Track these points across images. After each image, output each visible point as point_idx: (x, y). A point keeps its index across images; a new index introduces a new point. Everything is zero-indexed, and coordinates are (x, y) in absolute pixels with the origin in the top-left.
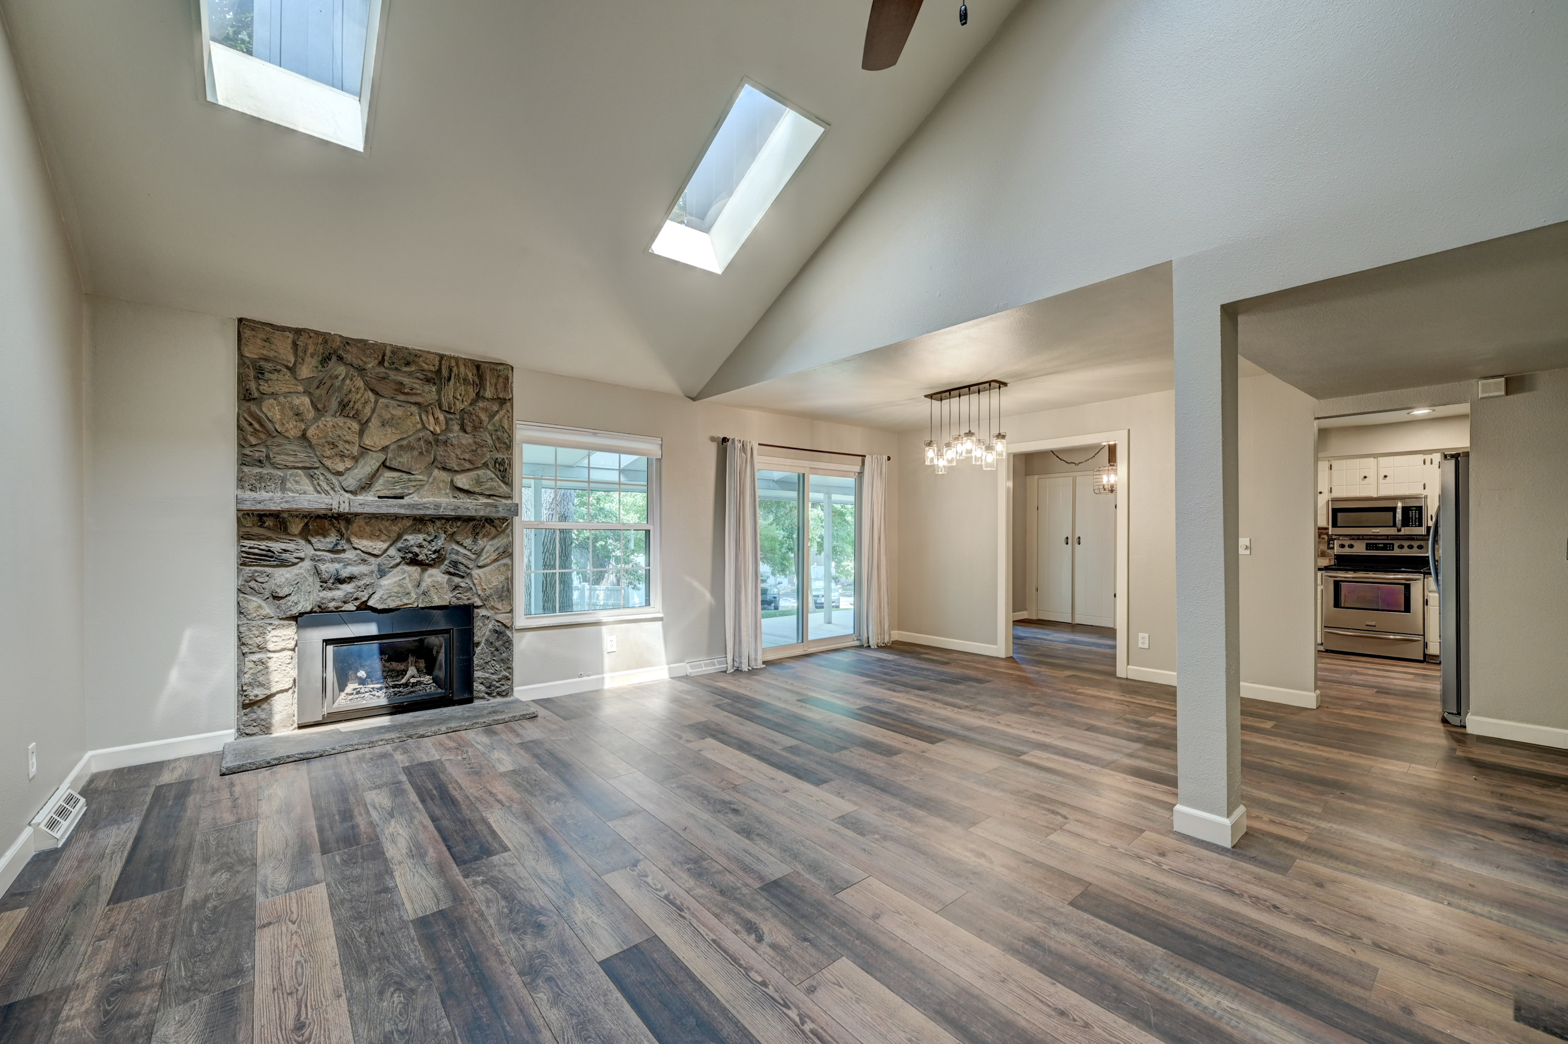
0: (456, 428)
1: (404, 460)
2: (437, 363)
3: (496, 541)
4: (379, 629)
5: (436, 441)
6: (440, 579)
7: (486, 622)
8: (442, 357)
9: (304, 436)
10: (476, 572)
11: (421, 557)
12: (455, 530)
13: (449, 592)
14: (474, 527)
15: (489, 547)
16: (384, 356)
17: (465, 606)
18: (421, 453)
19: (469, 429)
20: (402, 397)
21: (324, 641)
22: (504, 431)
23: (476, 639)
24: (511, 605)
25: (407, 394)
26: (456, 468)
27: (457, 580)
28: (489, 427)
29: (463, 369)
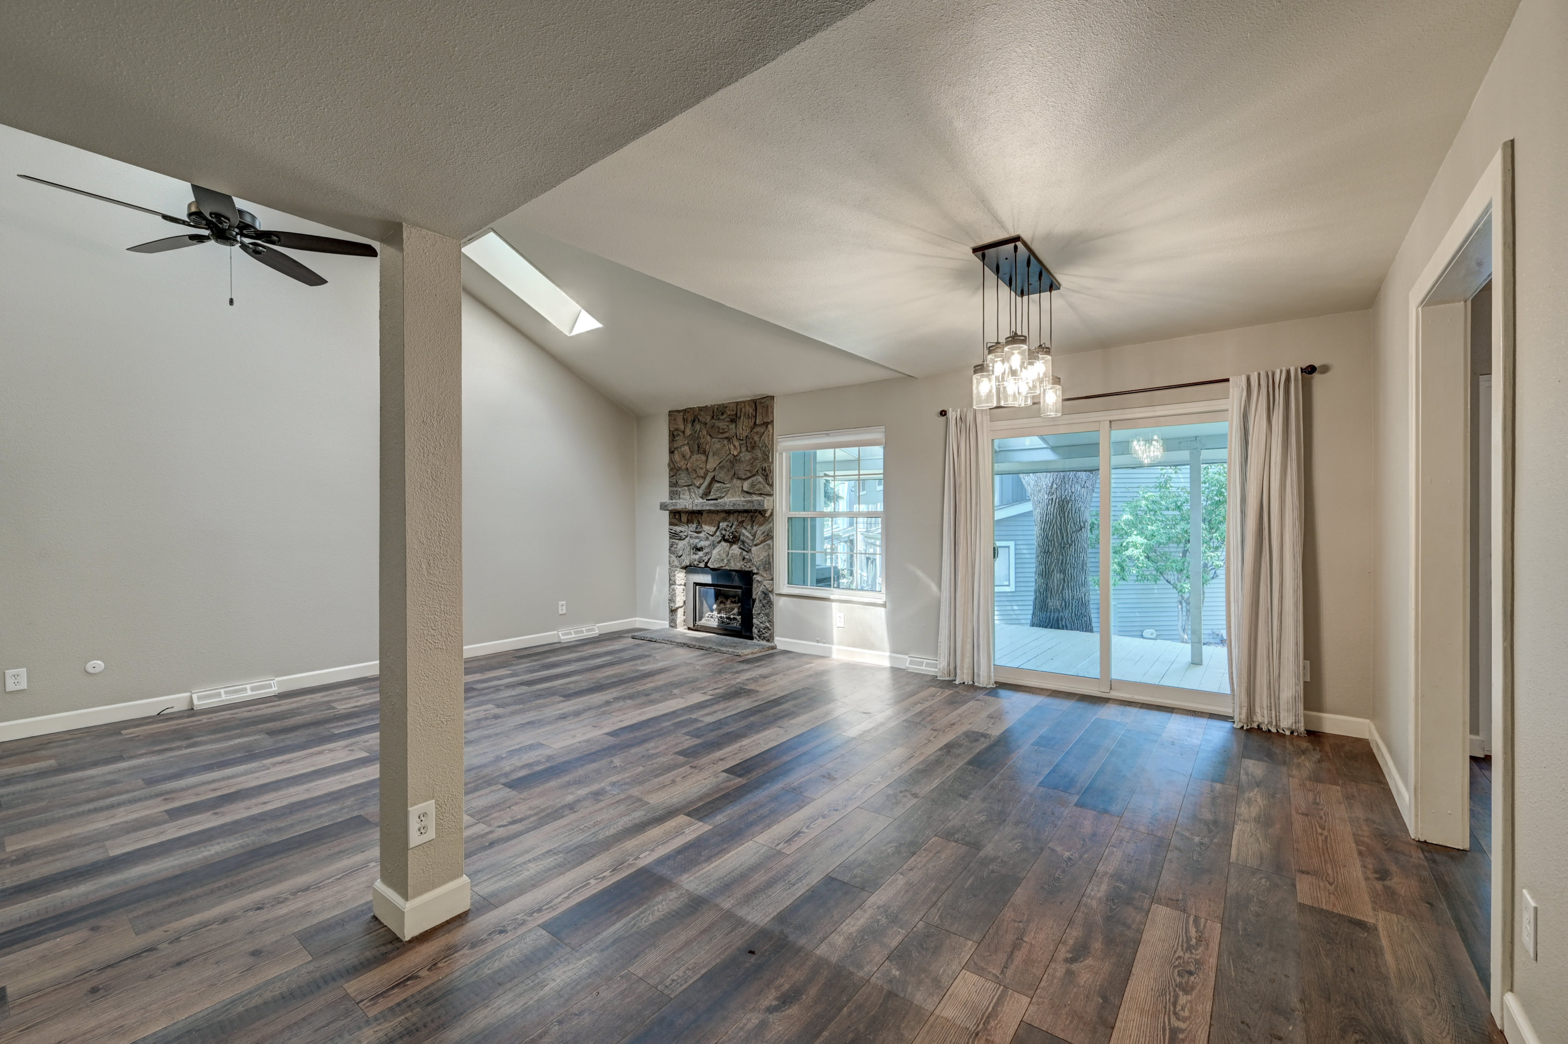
0: (744, 449)
1: (721, 475)
2: (735, 409)
3: (763, 527)
4: (713, 579)
5: (735, 460)
6: (736, 552)
7: (759, 585)
8: (737, 403)
9: (687, 469)
10: (754, 549)
11: (727, 537)
12: (744, 519)
13: (741, 561)
14: (752, 517)
15: (760, 530)
16: (713, 413)
17: (748, 571)
18: (728, 470)
19: (749, 449)
20: (720, 436)
21: (694, 583)
22: (766, 446)
23: (754, 597)
24: (772, 575)
25: (722, 433)
26: (744, 477)
27: (745, 553)
28: (760, 445)
29: (747, 407)
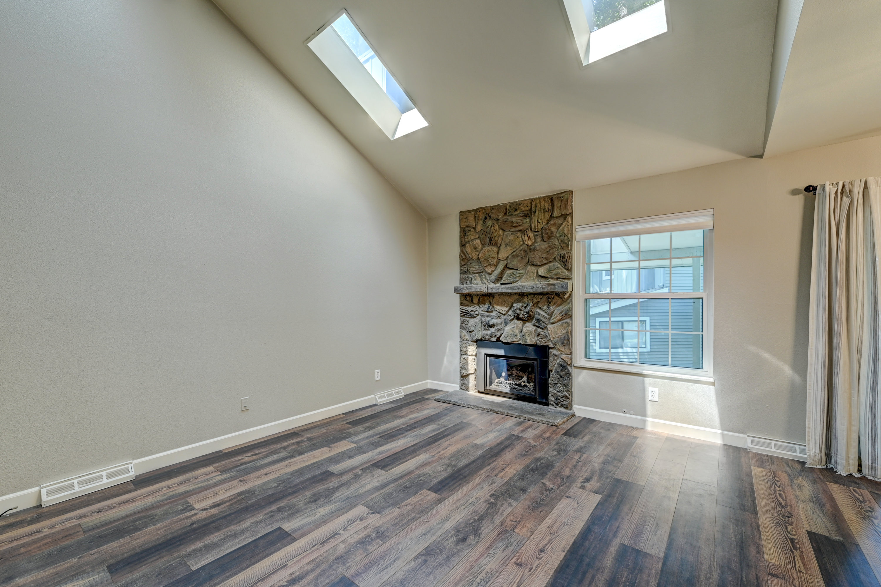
0: (539, 239)
1: (515, 263)
2: (529, 205)
3: (561, 307)
4: (505, 353)
5: (530, 249)
6: (530, 329)
7: (556, 358)
8: (532, 200)
9: (478, 259)
10: (550, 327)
11: (521, 316)
12: (539, 300)
13: (536, 337)
14: (548, 298)
15: (557, 311)
16: (506, 210)
17: (543, 346)
18: (522, 258)
19: (545, 239)
20: (513, 229)
21: (485, 354)
22: (565, 235)
23: (550, 368)
24: (571, 350)
25: (515, 227)
26: (539, 264)
27: (539, 330)
28: (558, 235)
29: (543, 203)
